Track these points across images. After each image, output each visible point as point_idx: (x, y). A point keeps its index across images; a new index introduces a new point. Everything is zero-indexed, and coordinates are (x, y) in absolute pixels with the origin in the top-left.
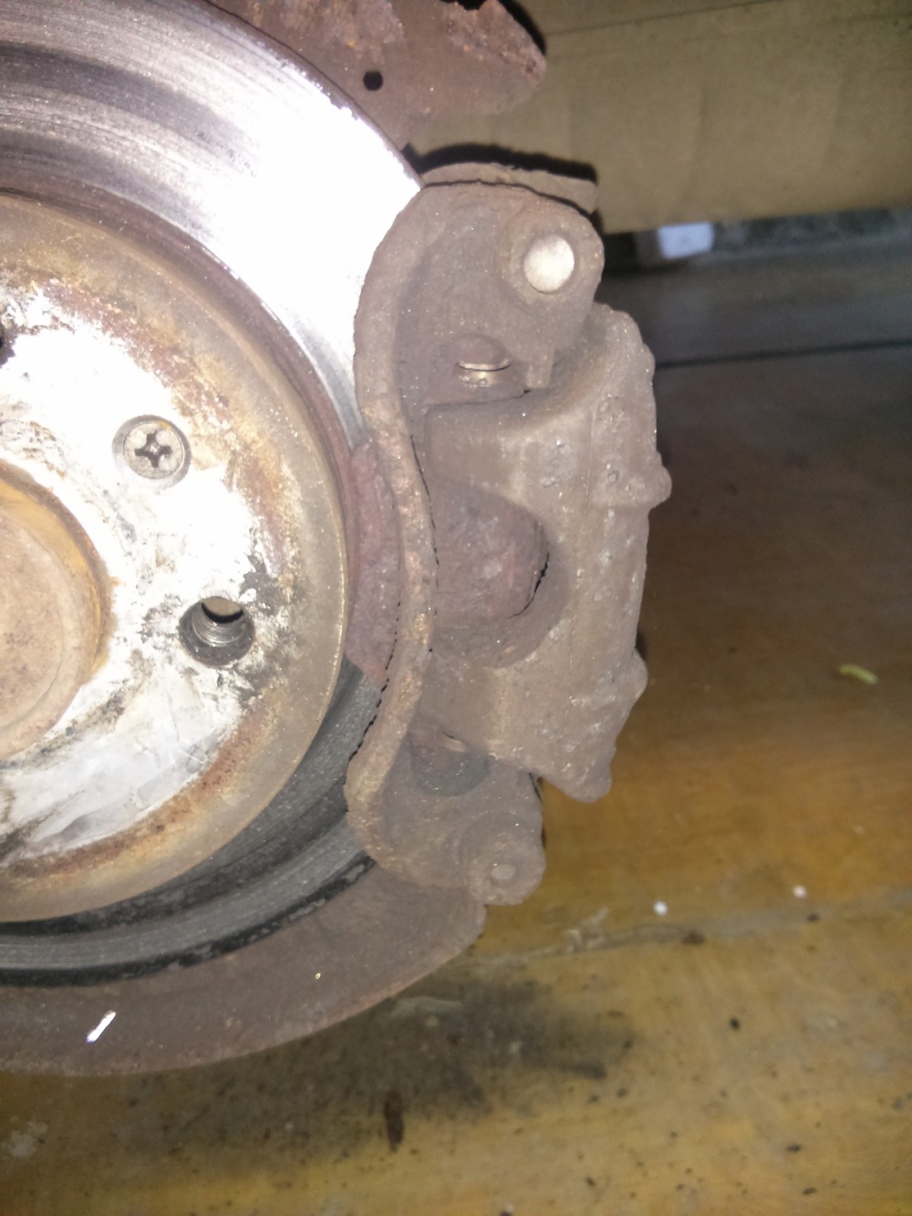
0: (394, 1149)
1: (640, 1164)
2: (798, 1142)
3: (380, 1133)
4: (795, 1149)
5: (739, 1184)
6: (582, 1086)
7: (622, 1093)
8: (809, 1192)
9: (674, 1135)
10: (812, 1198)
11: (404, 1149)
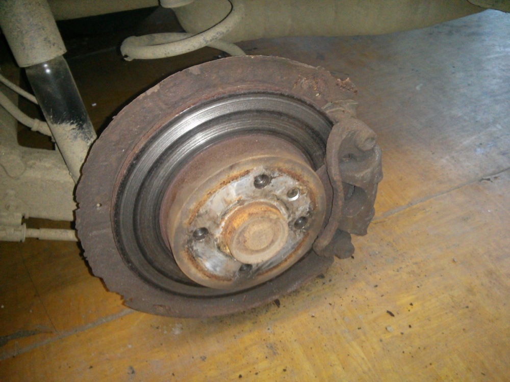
0: (279, 307)
1: (341, 297)
2: (376, 284)
3: (273, 304)
4: (376, 286)
5: (366, 297)
6: (320, 281)
7: (330, 281)
8: (382, 296)
9: (346, 289)
10: (383, 297)
11: (281, 306)
